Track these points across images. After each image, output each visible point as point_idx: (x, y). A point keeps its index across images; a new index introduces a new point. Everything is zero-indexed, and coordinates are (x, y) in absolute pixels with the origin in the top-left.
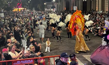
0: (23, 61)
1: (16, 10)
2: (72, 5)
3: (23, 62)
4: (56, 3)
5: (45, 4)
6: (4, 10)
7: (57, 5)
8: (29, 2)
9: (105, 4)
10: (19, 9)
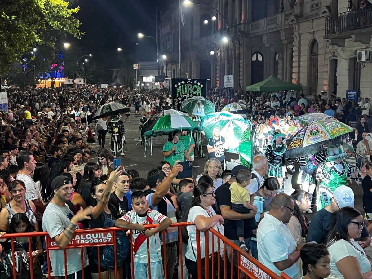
0: (82, 236)
1: (45, 83)
2: (218, 71)
3: (80, 241)
4: (170, 65)
5: (135, 67)
6: (8, 85)
7: (174, 70)
8: (86, 60)
9: (319, 71)
10: (57, 80)
